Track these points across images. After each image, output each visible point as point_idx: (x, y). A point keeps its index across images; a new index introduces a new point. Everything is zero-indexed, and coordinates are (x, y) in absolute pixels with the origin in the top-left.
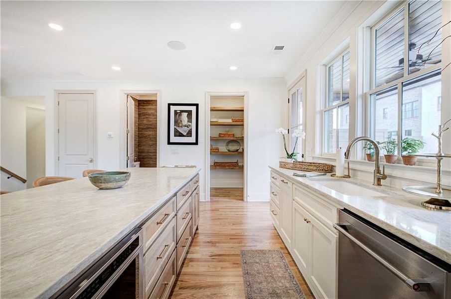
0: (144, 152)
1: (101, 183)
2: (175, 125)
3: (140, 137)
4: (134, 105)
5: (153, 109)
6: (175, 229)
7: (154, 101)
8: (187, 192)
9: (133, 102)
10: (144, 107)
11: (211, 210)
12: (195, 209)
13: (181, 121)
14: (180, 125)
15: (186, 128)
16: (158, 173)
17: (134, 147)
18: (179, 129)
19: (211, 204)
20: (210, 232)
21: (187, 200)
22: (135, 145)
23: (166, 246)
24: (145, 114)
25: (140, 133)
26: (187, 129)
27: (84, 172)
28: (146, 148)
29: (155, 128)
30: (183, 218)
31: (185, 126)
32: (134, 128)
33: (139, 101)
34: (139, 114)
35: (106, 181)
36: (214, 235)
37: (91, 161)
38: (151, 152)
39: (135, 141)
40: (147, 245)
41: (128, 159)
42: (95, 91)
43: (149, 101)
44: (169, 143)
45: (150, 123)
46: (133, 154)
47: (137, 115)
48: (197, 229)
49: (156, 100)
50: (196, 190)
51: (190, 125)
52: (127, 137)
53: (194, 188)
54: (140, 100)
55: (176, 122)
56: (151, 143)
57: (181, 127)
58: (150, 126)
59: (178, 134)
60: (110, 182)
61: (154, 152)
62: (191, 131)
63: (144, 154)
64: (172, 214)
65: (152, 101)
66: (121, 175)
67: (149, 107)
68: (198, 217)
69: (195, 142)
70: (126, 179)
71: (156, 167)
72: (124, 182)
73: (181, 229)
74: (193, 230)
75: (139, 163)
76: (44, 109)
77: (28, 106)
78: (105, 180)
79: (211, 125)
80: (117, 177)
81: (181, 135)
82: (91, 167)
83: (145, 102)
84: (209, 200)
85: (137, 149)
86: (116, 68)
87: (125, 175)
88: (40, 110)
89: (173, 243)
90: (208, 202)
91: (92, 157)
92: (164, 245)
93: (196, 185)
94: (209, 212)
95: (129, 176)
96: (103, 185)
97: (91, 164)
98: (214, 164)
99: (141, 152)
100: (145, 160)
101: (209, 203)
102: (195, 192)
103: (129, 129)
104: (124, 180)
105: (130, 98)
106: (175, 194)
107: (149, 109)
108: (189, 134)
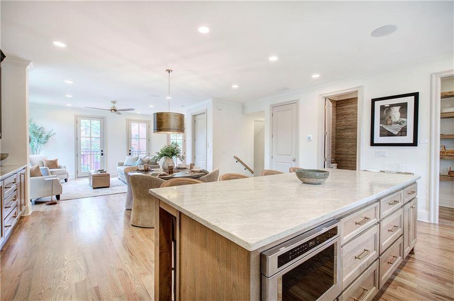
0: (341, 154)
1: (305, 178)
2: (380, 124)
3: (338, 139)
4: (331, 106)
5: (353, 108)
6: (378, 238)
7: (354, 98)
8: (396, 202)
9: (331, 104)
10: (342, 107)
11: (439, 237)
12: (409, 226)
13: (390, 118)
14: (389, 122)
15: (398, 125)
16: (357, 176)
17: (331, 149)
18: (388, 128)
19: (439, 228)
20: (436, 264)
21: (396, 210)
22: (332, 146)
23: (365, 250)
24: (343, 115)
25: (338, 134)
26: (399, 127)
27: (290, 169)
28: (344, 150)
29: (354, 128)
30: (389, 231)
31: (397, 123)
32: (331, 129)
33: (337, 101)
34: (337, 116)
35: (309, 177)
36: (444, 270)
37: (294, 161)
38: (349, 154)
39: (332, 142)
40: (345, 238)
41: (325, 160)
42: (298, 100)
43: (348, 99)
44: (372, 144)
45: (350, 123)
46: (330, 156)
47: (335, 117)
48: (412, 252)
49: (357, 98)
50: (412, 202)
51: (403, 122)
52: (325, 139)
53: (407, 200)
54: (339, 101)
55: (383, 120)
56: (350, 144)
57: (391, 124)
58: (349, 127)
59: (385, 133)
60: (312, 178)
61: (353, 154)
62: (406, 129)
63: (342, 156)
64: (373, 221)
65: (352, 99)
66: (321, 173)
67: (348, 106)
68: (415, 237)
69: (412, 142)
70: (325, 177)
71: (356, 170)
72: (323, 180)
73: (386, 241)
74: (406, 251)
75: (336, 165)
76: (264, 120)
77: (256, 119)
78: (308, 175)
79: (441, 118)
80: (317, 174)
81: (390, 134)
82: (294, 165)
83: (344, 102)
84: (437, 222)
85: (335, 151)
86: (316, 76)
87: (324, 173)
88: (261, 121)
89: (375, 252)
90: (435, 224)
91: (295, 157)
92: (364, 248)
93: (411, 197)
94: (437, 238)
95: (328, 174)
96: (306, 180)
97: (294, 163)
98: (449, 173)
99: (339, 154)
100: (344, 162)
101: (437, 227)
102: (409, 205)
103: (326, 131)
104: (323, 178)
105: (328, 101)
106: (379, 200)
107: (348, 109)
108: (403, 132)
